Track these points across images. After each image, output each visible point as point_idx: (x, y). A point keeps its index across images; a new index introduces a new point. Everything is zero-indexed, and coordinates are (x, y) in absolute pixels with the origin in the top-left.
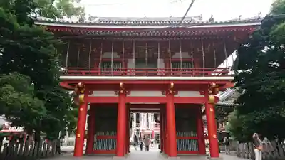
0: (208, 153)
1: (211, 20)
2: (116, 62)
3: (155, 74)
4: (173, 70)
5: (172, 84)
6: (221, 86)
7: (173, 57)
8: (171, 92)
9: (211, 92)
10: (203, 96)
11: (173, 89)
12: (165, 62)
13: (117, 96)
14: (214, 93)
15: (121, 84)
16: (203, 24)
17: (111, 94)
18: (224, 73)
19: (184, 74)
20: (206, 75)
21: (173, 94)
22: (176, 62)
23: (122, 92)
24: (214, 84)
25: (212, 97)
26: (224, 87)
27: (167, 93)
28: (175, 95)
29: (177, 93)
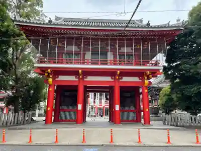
0: (143, 122)
1: (148, 24)
2: (77, 54)
3: (106, 64)
4: (120, 61)
5: (119, 72)
6: (154, 73)
7: (120, 51)
8: (117, 78)
9: (146, 78)
10: (141, 81)
11: (120, 75)
12: (113, 54)
13: (77, 80)
14: (148, 78)
15: (80, 71)
16: (142, 27)
17: (72, 78)
18: (156, 64)
19: (127, 64)
20: (143, 65)
21: (119, 79)
22: (122, 55)
23: (81, 77)
24: (149, 72)
25: (147, 82)
26: (156, 74)
27: (115, 78)
28: (121, 80)
29: (122, 79)
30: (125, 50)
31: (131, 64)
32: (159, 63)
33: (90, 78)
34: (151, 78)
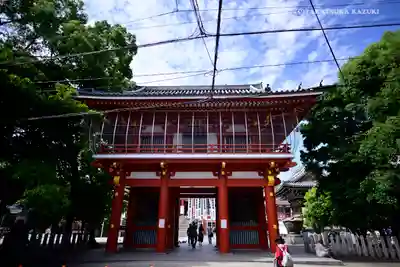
1: (268, 89)
2: (158, 137)
3: (205, 152)
4: (227, 147)
5: (224, 163)
6: (284, 165)
7: (227, 130)
8: (223, 173)
9: (270, 173)
10: (262, 177)
11: (225, 170)
13: (159, 178)
15: (162, 164)
17: (152, 175)
19: (237, 152)
20: (264, 152)
21: (226, 175)
23: (164, 173)
24: (273, 163)
25: (271, 179)
26: (286, 167)
27: (219, 175)
28: (229, 177)
29: (231, 174)
30: (233, 128)
31: (244, 151)
32: (289, 149)
33: (179, 175)
34: (278, 173)
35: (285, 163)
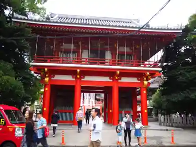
3: (104, 64)
4: (118, 61)
5: (118, 72)
8: (116, 78)
9: (145, 79)
10: (139, 82)
11: (118, 76)
12: (112, 54)
13: (74, 79)
14: (147, 80)
15: (78, 70)
17: (69, 78)
18: (155, 65)
19: (127, 65)
23: (78, 76)
24: (148, 73)
25: (146, 83)
26: (154, 76)
28: (119, 81)
29: (121, 79)
30: (125, 49)
33: (87, 78)
35: (155, 74)
